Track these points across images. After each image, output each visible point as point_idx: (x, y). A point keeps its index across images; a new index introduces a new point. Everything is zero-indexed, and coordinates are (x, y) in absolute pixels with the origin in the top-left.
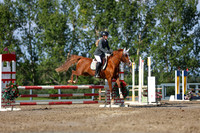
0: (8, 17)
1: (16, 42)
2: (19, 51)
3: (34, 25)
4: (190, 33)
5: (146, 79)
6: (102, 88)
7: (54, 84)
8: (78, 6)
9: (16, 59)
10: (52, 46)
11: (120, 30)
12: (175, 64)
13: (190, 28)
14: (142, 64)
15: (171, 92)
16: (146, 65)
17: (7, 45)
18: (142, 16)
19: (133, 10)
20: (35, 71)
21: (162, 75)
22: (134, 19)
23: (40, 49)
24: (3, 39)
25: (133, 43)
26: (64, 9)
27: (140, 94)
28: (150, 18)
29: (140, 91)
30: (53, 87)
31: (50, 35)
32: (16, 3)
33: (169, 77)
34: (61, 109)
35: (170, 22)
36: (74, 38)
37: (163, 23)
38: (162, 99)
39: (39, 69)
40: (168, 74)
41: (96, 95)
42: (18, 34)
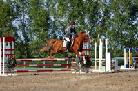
0: (9, 11)
1: (14, 29)
2: (16, 35)
3: (27, 17)
4: (135, 22)
5: (104, 54)
6: (74, 60)
7: (41, 57)
8: (57, 4)
9: (14, 40)
10: (39, 31)
11: (86, 20)
12: (124, 44)
13: (135, 19)
14: (101, 44)
15: (121, 63)
16: (104, 45)
17: (8, 31)
18: (101, 11)
19: (95, 7)
20: (27, 49)
21: (115, 52)
22: (96, 13)
23: (31, 33)
24: (6, 26)
25: (95, 29)
26: (48, 6)
27: (100, 64)
28: (107, 12)
29: (100, 62)
30: (40, 59)
31: (38, 24)
32: (15, 2)
33: (120, 53)
34: (46, 75)
35: (121, 15)
36: (54, 26)
37: (116, 16)
38: (116, 68)
39: (30, 47)
40: (119, 51)
41: (70, 65)
42: (16, 23)
